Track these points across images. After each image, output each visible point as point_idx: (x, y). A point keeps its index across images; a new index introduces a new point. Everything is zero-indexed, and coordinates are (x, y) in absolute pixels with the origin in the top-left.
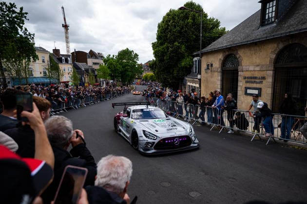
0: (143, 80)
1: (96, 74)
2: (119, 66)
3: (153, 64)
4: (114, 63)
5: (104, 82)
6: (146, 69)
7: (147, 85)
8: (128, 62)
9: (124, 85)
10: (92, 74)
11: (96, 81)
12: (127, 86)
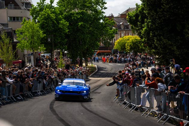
0: (116, 51)
1: (15, 40)
2: (63, 21)
3: (137, 16)
4: (53, 16)
5: (32, 58)
6: (122, 27)
7: (125, 62)
8: (82, 13)
9: (74, 62)
10: (7, 41)
11: (16, 56)
12: (81, 65)
